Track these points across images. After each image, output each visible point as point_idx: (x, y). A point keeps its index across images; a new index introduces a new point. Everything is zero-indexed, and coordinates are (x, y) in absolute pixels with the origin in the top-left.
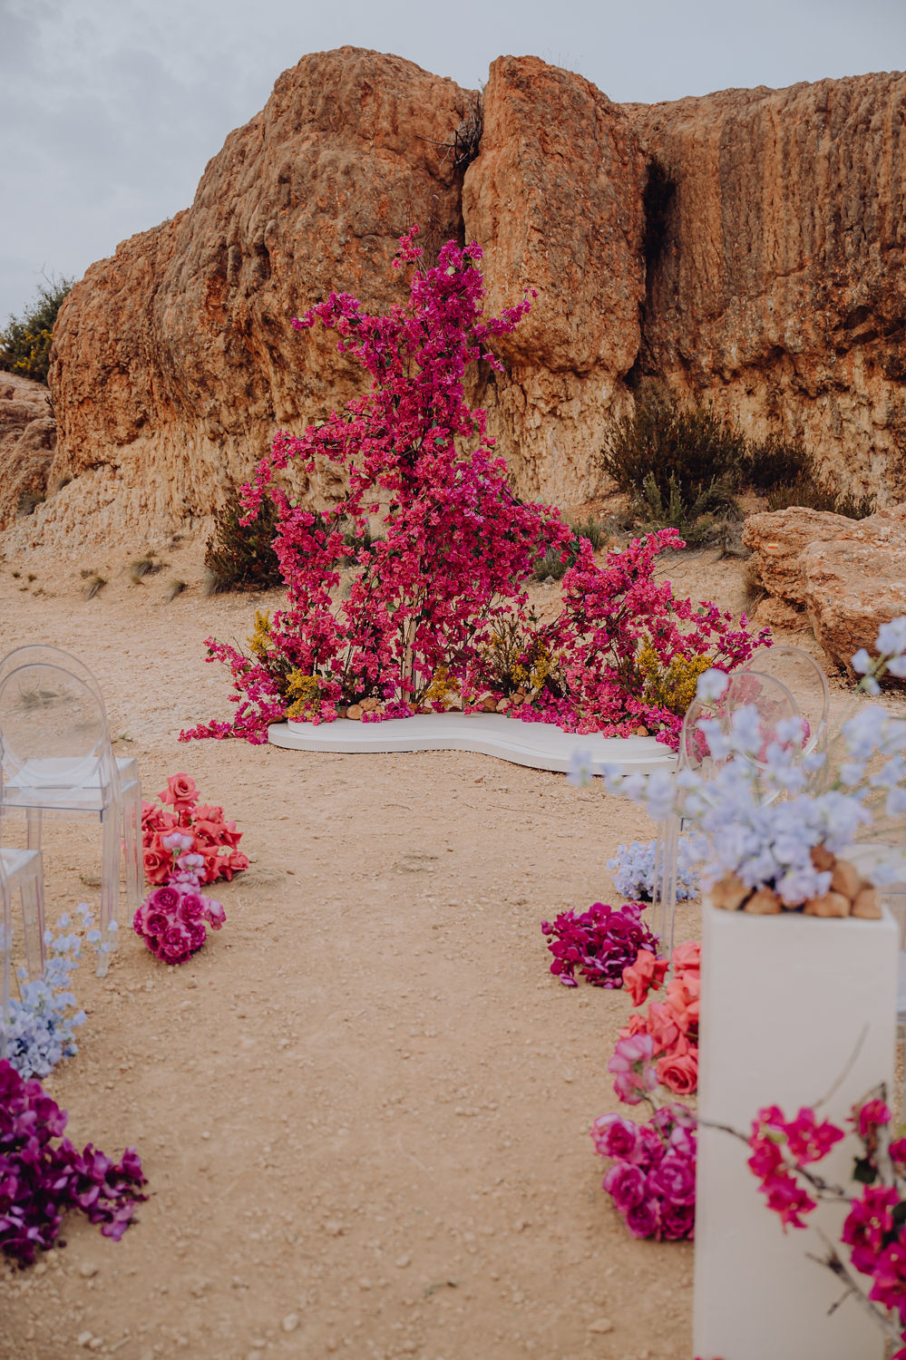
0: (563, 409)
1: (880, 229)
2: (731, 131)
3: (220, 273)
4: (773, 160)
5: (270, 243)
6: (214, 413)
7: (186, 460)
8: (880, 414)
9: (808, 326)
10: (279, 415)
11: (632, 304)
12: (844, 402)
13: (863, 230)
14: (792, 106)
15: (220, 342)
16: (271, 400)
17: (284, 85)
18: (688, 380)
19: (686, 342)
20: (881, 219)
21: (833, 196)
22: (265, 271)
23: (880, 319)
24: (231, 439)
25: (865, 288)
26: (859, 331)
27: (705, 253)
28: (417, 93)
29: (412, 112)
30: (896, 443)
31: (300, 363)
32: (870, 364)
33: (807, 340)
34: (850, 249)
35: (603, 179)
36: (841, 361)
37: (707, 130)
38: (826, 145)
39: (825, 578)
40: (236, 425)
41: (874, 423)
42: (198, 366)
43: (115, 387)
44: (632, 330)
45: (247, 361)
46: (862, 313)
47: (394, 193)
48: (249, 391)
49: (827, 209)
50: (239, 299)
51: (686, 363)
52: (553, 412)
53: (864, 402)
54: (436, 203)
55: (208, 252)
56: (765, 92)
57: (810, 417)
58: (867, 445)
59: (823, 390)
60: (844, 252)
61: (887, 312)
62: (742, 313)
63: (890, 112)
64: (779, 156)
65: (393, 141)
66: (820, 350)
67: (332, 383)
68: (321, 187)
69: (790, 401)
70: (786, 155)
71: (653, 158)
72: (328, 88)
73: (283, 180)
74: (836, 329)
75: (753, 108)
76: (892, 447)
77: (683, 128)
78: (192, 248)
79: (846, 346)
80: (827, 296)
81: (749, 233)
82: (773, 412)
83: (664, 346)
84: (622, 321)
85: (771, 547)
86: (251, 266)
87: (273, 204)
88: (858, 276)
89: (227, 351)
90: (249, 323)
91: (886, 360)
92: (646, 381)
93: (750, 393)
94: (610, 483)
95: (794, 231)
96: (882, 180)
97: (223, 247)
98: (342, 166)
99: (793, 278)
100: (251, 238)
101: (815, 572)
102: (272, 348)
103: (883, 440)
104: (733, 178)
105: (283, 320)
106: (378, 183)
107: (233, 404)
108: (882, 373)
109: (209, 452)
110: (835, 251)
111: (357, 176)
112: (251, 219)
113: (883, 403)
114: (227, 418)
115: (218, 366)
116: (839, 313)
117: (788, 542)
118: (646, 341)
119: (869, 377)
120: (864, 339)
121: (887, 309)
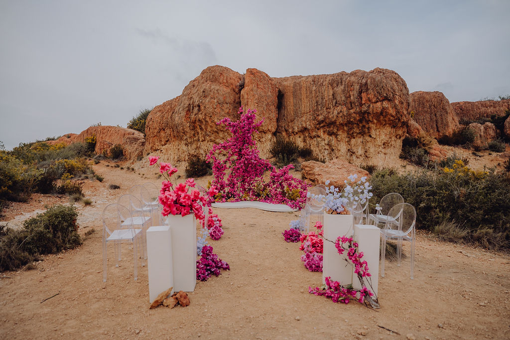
0: (261, 140)
1: (326, 105)
2: (295, 85)
3: (189, 110)
4: (304, 91)
5: (201, 104)
6: (186, 139)
7: (179, 149)
8: (326, 142)
9: (311, 124)
10: (201, 140)
11: (275, 118)
12: (319, 139)
13: (322, 105)
14: (307, 80)
15: (188, 125)
16: (199, 137)
17: (204, 72)
18: (287, 134)
19: (286, 126)
20: (326, 103)
21: (316, 98)
22: (199, 110)
23: (326, 123)
24: (190, 145)
25: (323, 116)
26: (322, 125)
27: (290, 108)
28: (231, 75)
29: (230, 79)
30: (330, 148)
31: (206, 129)
32: (324, 132)
33: (311, 127)
34: (320, 109)
35: (269, 93)
36: (318, 131)
37: (290, 84)
38: (314, 88)
39: (319, 175)
40: (191, 142)
42: (183, 129)
43: (162, 133)
44: (275, 124)
45: (194, 128)
46: (322, 121)
47: (227, 95)
48: (194, 135)
49: (315, 101)
50: (193, 116)
51: (286, 131)
52: (259, 140)
53: (323, 139)
54: (235, 97)
55: (186, 106)
56: (301, 77)
57: (312, 142)
58: (324, 148)
59: (315, 137)
62: (298, 121)
63: (327, 82)
64: (305, 90)
65: (226, 84)
66: (314, 129)
67: (213, 134)
68: (212, 94)
69: (308, 139)
70: (306, 90)
71: (279, 89)
72: (213, 73)
73: (203, 92)
74: (317, 124)
75: (299, 80)
77: (285, 83)
78: (182, 104)
79: (319, 128)
80: (315, 118)
81: (299, 105)
82: (305, 141)
83: (282, 127)
84: (273, 122)
85: (307, 169)
86: (196, 109)
87: (201, 97)
88: (321, 114)
89: (190, 126)
90: (195, 121)
91: (327, 131)
92: (278, 134)
93: (300, 137)
94: (271, 155)
95: (308, 105)
96: (326, 96)
97: (189, 105)
98: (216, 89)
99: (308, 114)
100: (197, 103)
101: (317, 174)
102: (200, 126)
103: (327, 147)
104: (296, 93)
105: (203, 120)
106: (224, 93)
107: (191, 138)
108: (327, 134)
109: (185, 148)
110: (317, 109)
111: (219, 91)
112: (196, 100)
114: (189, 140)
115: (188, 130)
116: (318, 121)
117: (310, 167)
118: (278, 126)
119: (324, 134)
120: (323, 127)
121: (327, 121)
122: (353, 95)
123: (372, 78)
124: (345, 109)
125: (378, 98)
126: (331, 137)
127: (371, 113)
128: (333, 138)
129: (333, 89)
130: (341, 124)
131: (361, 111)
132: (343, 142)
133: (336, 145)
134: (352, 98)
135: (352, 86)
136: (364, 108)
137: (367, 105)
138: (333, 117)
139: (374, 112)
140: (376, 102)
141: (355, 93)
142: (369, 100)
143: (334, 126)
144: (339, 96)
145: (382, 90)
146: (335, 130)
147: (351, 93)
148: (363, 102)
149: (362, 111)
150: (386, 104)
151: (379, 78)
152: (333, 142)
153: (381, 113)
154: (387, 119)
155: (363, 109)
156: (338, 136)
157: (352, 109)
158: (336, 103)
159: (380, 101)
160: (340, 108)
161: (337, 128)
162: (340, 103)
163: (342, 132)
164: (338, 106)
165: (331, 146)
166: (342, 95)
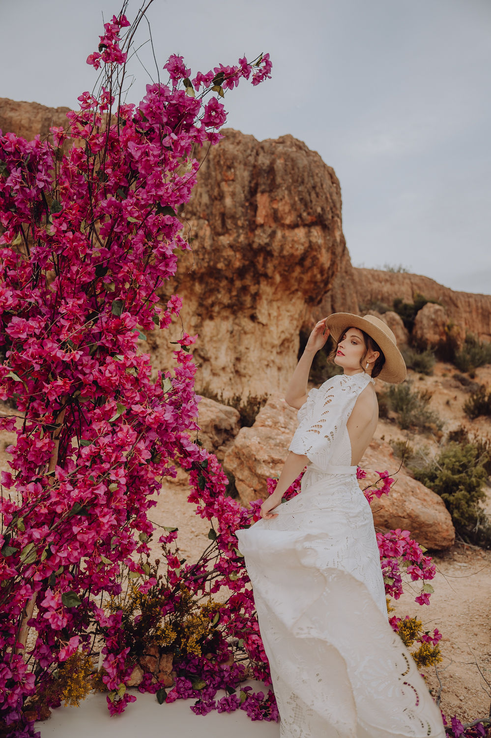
122: (233, 195)
123: (287, 157)
124: (207, 232)
125: (300, 216)
127: (276, 254)
130: (193, 276)
131: (250, 245)
132: (182, 324)
134: (228, 201)
135: (229, 168)
136: (260, 238)
137: (269, 231)
139: (285, 253)
140: (293, 226)
141: (238, 189)
142: (276, 217)
145: (313, 195)
147: (225, 188)
148: (260, 220)
149: (255, 246)
150: (317, 235)
151: (306, 162)
153: (301, 261)
154: (306, 278)
155: (256, 240)
157: (223, 234)
159: (305, 225)
160: (193, 225)
161: (175, 284)
162: (195, 210)
163: (186, 297)
164: (188, 219)
165: (153, 335)
166: (202, 187)
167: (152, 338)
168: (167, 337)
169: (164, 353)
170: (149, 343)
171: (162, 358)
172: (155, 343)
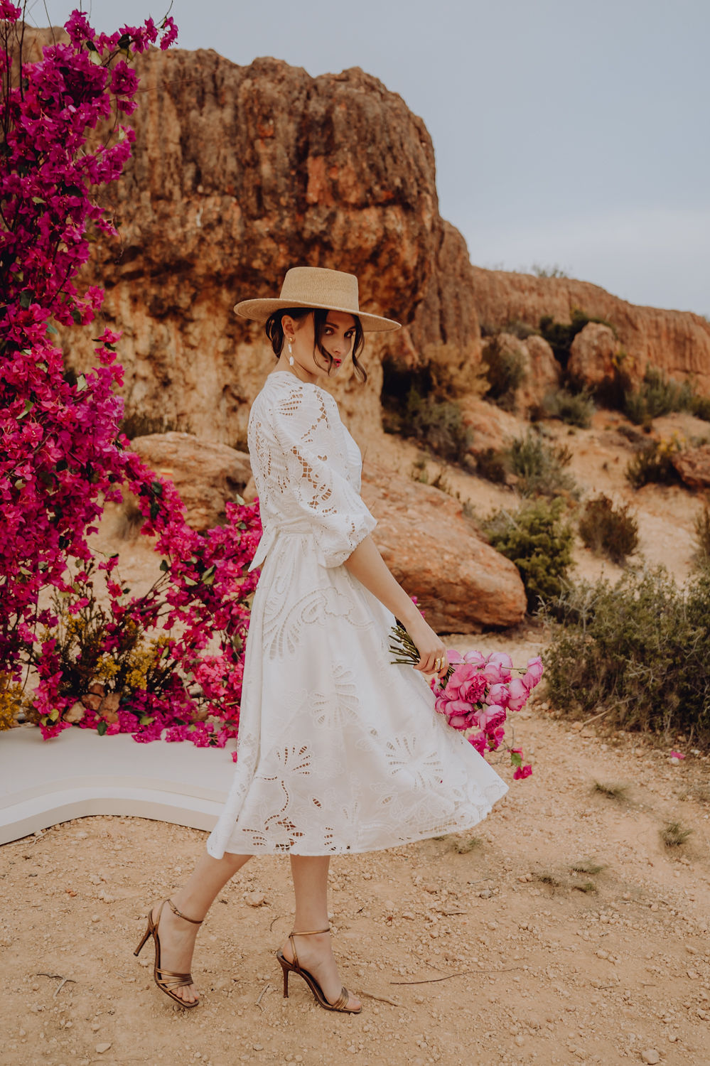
1: (150, 179)
8: (143, 345)
12: (110, 330)
13: (134, 177)
20: (151, 171)
23: (149, 261)
25: (138, 231)
26: (128, 268)
30: (154, 372)
32: (134, 300)
34: (123, 192)
36: (108, 293)
41: (137, 354)
46: (133, 252)
53: (129, 333)
57: (77, 340)
60: (116, 194)
61: (157, 256)
66: (90, 280)
74: (107, 263)
76: (151, 376)
79: (114, 279)
88: (130, 218)
91: (150, 298)
96: (151, 137)
103: (144, 369)
108: (145, 310)
113: (145, 336)
116: (111, 249)
119: (133, 311)
120: (131, 277)
121: (156, 253)
122: (273, 159)
123: (350, 102)
124: (235, 214)
125: (370, 191)
126: (161, 328)
127: (337, 247)
128: (168, 329)
129: (181, 114)
130: (217, 279)
131: (299, 233)
132: (205, 352)
133: (182, 363)
134: (266, 169)
135: (266, 118)
136: (314, 224)
137: (326, 213)
138: (183, 240)
139: (350, 245)
140: (361, 206)
141: (280, 150)
142: (335, 192)
143: (182, 280)
144: (211, 149)
145: (389, 160)
146: (184, 301)
147: (262, 149)
148: (312, 196)
149: (306, 235)
150: (396, 220)
151: (378, 110)
152: (172, 349)
153: (374, 256)
154: (383, 282)
155: (308, 226)
156: (191, 327)
157: (260, 218)
158: (198, 178)
159: (377, 205)
160: (215, 205)
161: (193, 291)
162: (217, 182)
163: (209, 310)
164: (207, 196)
165: (163, 365)
166: (226, 147)
167: (162, 369)
168: (184, 368)
169: (181, 391)
170: (157, 377)
171: (177, 398)
172: (166, 376)
